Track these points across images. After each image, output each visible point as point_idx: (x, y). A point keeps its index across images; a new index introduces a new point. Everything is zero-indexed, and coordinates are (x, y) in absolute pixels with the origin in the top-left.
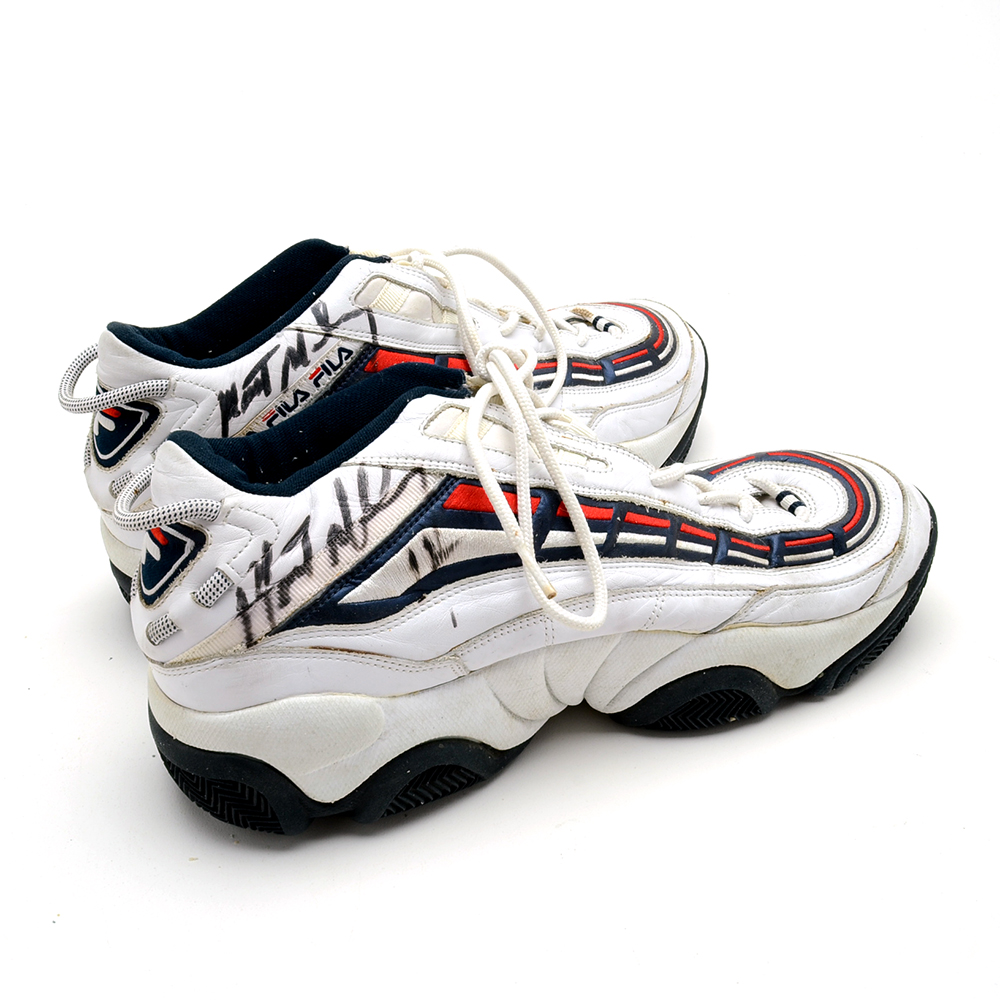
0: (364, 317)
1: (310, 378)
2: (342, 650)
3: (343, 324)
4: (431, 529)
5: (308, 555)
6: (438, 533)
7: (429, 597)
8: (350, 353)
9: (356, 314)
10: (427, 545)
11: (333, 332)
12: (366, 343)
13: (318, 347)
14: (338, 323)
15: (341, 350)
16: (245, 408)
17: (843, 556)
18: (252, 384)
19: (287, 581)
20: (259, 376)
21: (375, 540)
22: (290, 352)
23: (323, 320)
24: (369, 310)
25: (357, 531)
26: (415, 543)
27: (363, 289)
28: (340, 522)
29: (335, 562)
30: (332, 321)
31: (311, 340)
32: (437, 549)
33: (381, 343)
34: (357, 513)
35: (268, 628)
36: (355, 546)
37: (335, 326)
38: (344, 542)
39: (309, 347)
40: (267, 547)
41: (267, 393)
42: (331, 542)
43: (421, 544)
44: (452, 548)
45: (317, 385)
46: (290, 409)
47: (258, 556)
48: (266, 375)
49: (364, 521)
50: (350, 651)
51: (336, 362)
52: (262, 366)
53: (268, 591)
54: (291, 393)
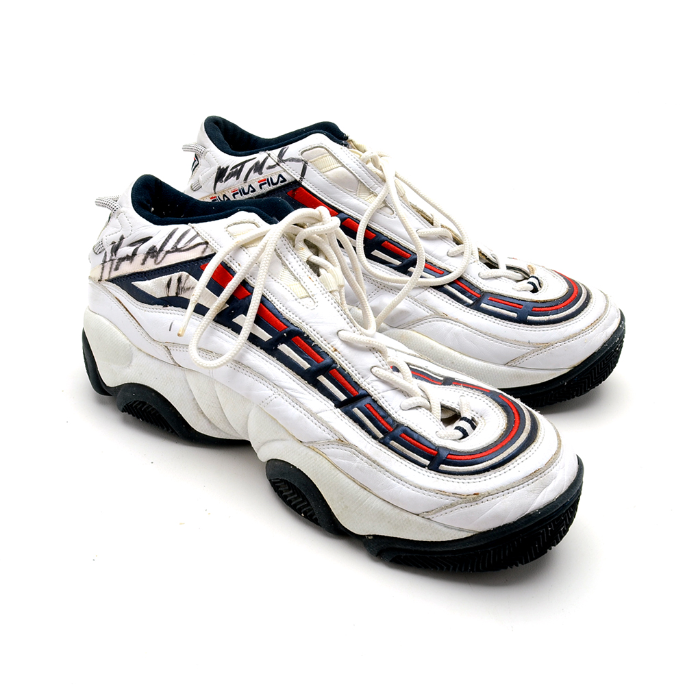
0: (301, 165)
1: (259, 182)
2: (125, 307)
3: (288, 163)
4: (187, 274)
5: (134, 254)
6: (188, 277)
7: (169, 308)
8: (285, 180)
9: (298, 160)
10: (179, 280)
11: (281, 164)
12: (296, 180)
13: (270, 167)
14: (286, 161)
15: (280, 176)
16: (226, 180)
17: (432, 472)
18: (234, 170)
19: (122, 260)
20: (239, 168)
21: (164, 264)
22: (257, 164)
23: (281, 155)
24: (306, 163)
25: (161, 255)
26: (175, 276)
27: (309, 149)
28: (158, 247)
29: (143, 264)
30: (284, 158)
31: (270, 162)
32: (182, 285)
33: (303, 183)
34: (168, 247)
35: (107, 278)
36: (155, 261)
37: (284, 161)
38: (152, 257)
39: (266, 165)
40: (122, 238)
41: (237, 179)
42: (148, 253)
43: (177, 278)
44: (188, 289)
45: (261, 188)
46: (245, 194)
47: (117, 241)
48: (241, 169)
49: (168, 252)
50: (127, 310)
51: (275, 181)
52: (243, 164)
53: (114, 260)
54: (247, 185)
